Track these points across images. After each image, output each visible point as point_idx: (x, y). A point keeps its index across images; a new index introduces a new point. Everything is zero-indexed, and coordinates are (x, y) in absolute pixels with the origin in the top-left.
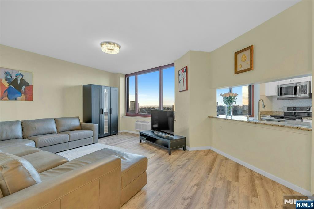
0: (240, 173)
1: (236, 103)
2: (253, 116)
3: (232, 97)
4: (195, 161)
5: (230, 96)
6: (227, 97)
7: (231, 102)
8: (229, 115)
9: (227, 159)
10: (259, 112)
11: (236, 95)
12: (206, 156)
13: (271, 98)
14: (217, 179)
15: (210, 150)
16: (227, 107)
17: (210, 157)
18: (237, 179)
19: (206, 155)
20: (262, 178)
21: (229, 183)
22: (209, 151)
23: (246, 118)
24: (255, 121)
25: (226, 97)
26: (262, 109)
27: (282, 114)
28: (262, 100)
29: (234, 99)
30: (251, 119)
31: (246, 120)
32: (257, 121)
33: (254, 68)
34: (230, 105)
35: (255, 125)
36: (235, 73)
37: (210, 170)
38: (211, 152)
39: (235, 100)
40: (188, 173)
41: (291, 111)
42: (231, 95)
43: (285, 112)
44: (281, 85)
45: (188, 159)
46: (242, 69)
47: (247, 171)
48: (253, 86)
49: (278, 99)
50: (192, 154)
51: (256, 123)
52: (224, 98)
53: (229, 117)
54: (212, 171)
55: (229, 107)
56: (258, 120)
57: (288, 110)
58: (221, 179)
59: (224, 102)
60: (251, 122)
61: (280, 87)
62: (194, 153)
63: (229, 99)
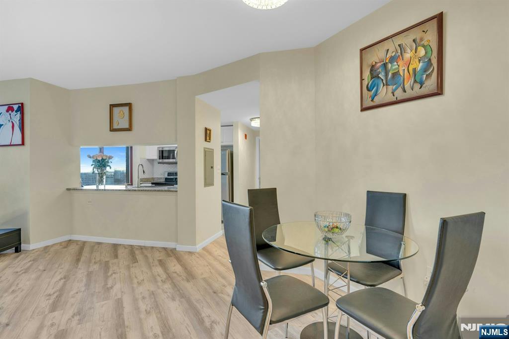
0: (118, 252)
1: (110, 168)
2: (132, 185)
3: (105, 160)
4: (47, 259)
5: (102, 159)
6: (99, 160)
7: (104, 167)
8: (102, 184)
9: (99, 243)
10: (138, 178)
11: (110, 158)
12: (66, 249)
13: (151, 161)
14: (91, 264)
15: (70, 240)
16: (99, 173)
17: (73, 249)
18: (116, 256)
19: (65, 247)
20: (142, 248)
21: (107, 262)
22: (70, 242)
23: (125, 186)
24: (133, 189)
25: (96, 159)
26: (142, 176)
27: (163, 181)
28: (141, 165)
29: (108, 162)
30: (129, 187)
31: (125, 189)
32: (136, 189)
33: (133, 128)
34: (102, 170)
35: (134, 193)
36: (110, 131)
37: (78, 260)
38: (73, 242)
39: (109, 164)
40: (41, 274)
41: (172, 177)
42: (104, 158)
43: (166, 178)
44: (163, 148)
45: (33, 260)
46: (118, 127)
47: (127, 247)
48: (131, 147)
49: (159, 163)
50: (38, 252)
51: (135, 190)
52: (94, 161)
53: (101, 187)
54: (82, 260)
55: (102, 173)
56: (138, 187)
57: (168, 176)
58: (95, 263)
59: (93, 166)
60: (130, 190)
61: (161, 149)
62: (42, 251)
63: (102, 164)
